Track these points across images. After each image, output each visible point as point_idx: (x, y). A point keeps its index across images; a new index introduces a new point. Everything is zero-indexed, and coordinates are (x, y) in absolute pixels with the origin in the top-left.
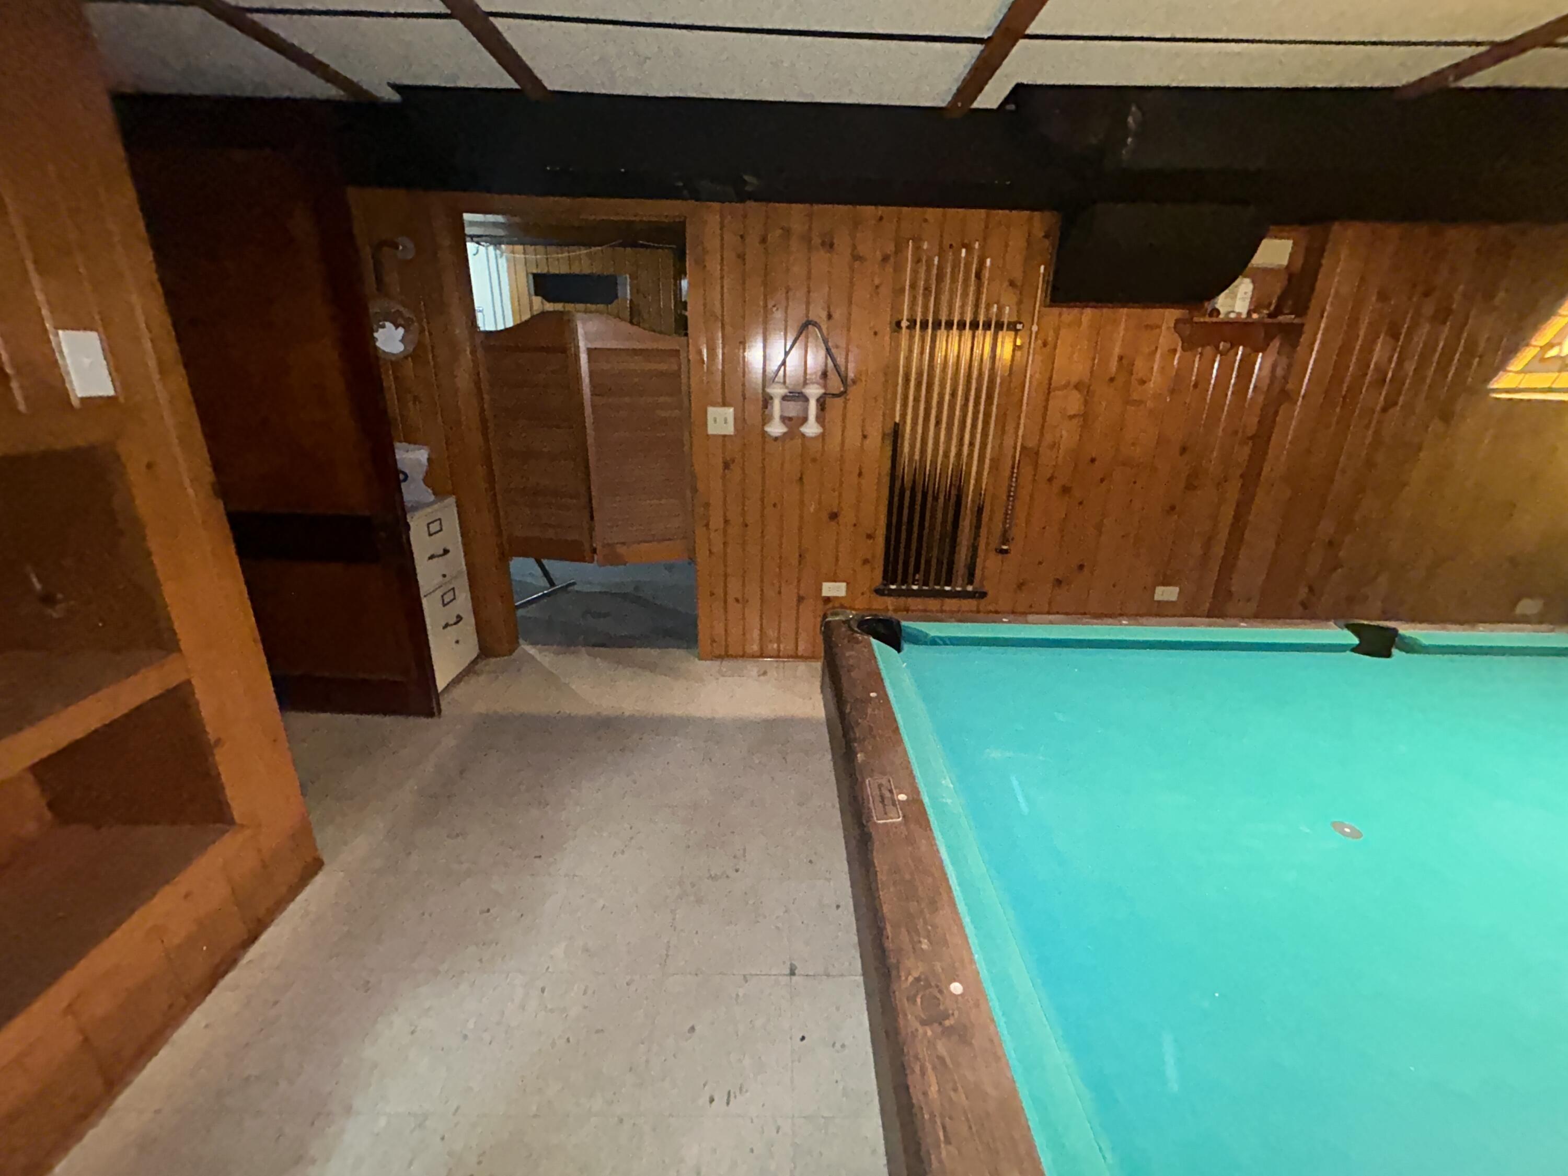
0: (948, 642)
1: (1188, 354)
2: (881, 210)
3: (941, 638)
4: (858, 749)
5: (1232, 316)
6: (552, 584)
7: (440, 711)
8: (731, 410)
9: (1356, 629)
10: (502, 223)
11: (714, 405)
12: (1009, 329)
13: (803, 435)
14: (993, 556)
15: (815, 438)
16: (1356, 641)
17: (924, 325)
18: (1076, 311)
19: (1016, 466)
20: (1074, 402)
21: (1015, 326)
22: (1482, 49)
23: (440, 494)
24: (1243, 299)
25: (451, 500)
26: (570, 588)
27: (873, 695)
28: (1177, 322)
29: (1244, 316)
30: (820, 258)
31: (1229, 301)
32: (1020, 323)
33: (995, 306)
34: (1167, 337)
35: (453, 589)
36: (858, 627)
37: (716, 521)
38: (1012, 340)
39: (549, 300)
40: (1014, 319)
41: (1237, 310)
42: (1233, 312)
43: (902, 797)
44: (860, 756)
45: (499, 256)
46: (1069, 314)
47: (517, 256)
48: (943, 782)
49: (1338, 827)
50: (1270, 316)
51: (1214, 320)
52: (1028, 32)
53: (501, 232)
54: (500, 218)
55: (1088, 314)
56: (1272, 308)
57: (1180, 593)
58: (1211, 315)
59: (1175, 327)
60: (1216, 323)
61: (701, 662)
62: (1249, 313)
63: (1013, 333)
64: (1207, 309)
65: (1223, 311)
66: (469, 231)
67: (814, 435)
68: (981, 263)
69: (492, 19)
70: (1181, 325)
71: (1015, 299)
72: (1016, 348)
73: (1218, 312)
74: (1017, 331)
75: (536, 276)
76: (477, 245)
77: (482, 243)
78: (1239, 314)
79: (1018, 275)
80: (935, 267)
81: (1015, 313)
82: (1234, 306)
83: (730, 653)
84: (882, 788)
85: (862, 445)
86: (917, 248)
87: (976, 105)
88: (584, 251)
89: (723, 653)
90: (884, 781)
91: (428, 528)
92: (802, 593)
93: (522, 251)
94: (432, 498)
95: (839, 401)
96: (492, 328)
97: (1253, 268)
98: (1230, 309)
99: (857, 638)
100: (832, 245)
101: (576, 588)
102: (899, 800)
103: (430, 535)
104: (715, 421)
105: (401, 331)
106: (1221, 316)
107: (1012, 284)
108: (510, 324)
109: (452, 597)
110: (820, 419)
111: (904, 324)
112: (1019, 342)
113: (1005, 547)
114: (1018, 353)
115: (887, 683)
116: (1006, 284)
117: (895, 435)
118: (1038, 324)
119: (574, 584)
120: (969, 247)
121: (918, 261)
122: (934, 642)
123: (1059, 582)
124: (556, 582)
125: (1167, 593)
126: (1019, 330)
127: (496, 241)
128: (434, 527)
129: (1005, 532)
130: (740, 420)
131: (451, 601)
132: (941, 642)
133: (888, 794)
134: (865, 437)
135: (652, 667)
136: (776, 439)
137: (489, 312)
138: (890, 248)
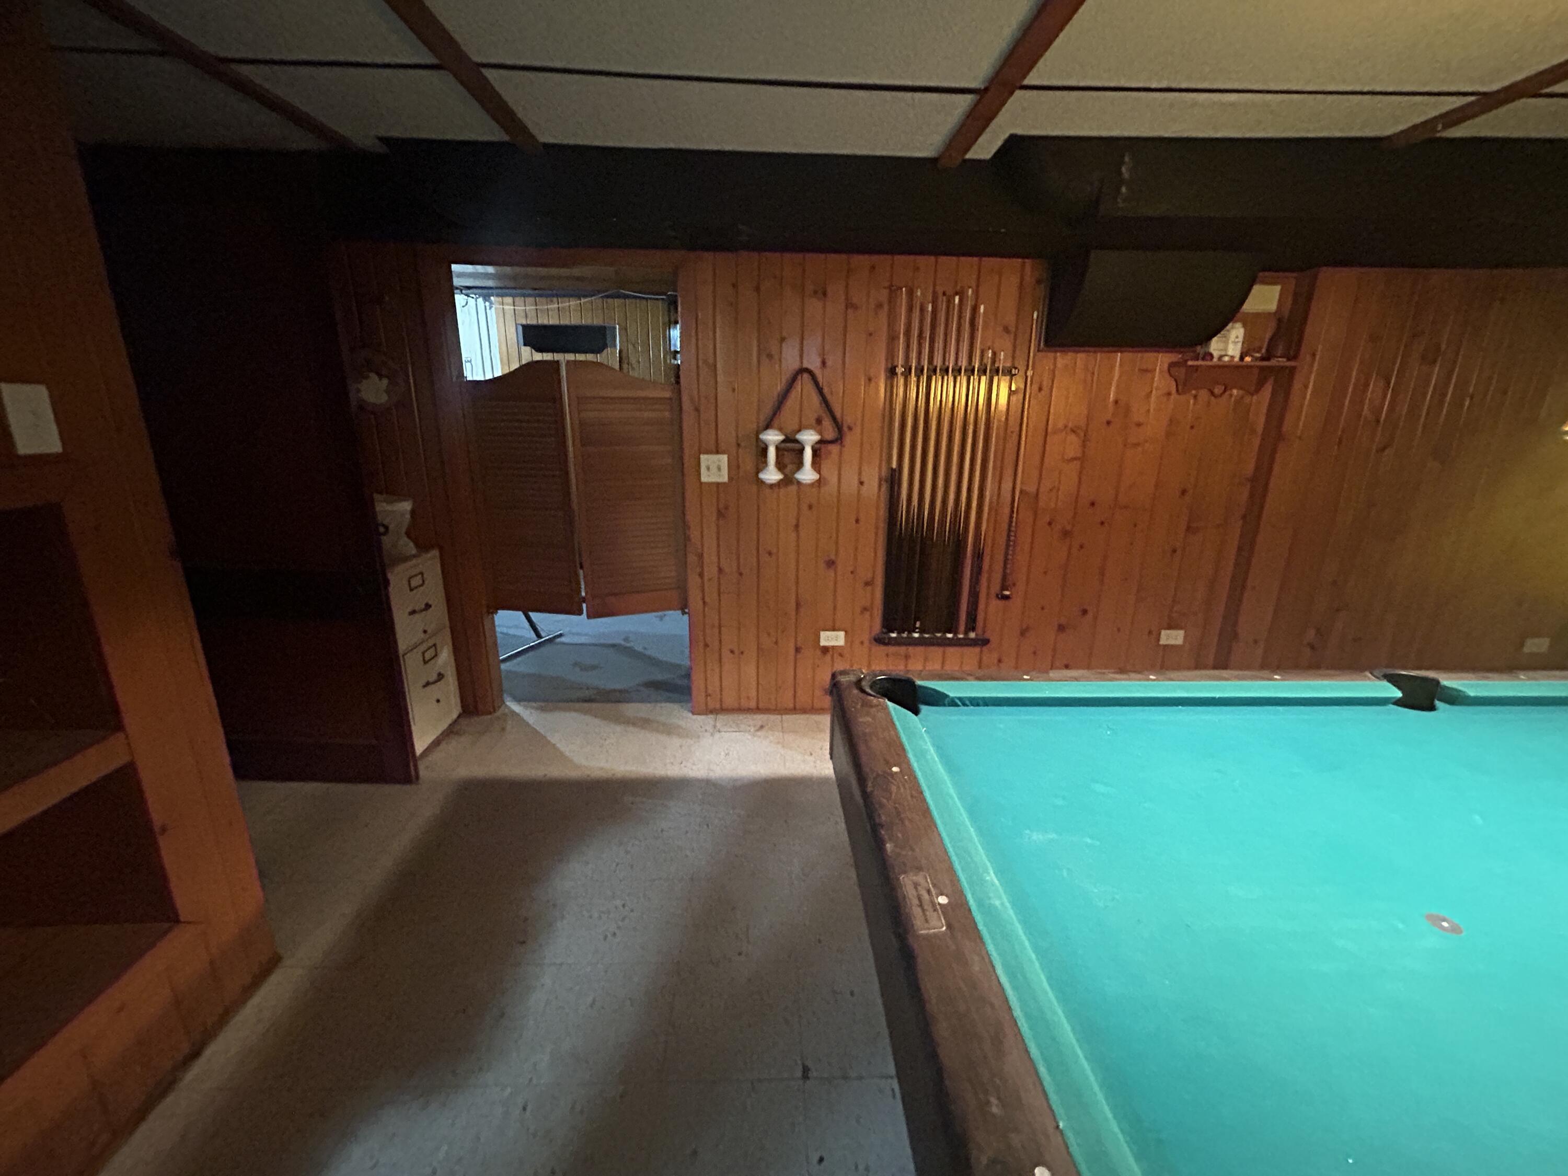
0: (968, 702)
1: (1183, 398)
2: (875, 258)
3: (960, 699)
4: (886, 837)
5: (1226, 359)
6: (539, 636)
7: (417, 777)
8: (724, 458)
9: (1394, 680)
10: (491, 274)
11: (708, 452)
12: (1004, 374)
13: (799, 483)
14: (995, 604)
15: (812, 485)
16: (1399, 694)
17: (920, 371)
18: (1071, 355)
19: (1015, 510)
20: (1072, 446)
21: (1011, 371)
22: (1473, 98)
23: (423, 547)
24: (1235, 343)
25: (435, 553)
26: (558, 640)
27: (895, 769)
28: (1172, 365)
29: (1237, 359)
30: (814, 306)
31: (1221, 346)
32: (1016, 368)
33: (990, 351)
34: (1161, 381)
35: (435, 645)
36: (871, 688)
37: (711, 571)
38: (1008, 384)
39: (539, 350)
40: (1008, 365)
41: (1230, 353)
42: (1226, 355)
43: (943, 900)
44: (889, 846)
45: (488, 308)
46: (1063, 360)
47: (506, 307)
48: (988, 878)
49: (1435, 920)
50: (1262, 359)
51: (1209, 363)
52: (1026, 82)
53: (490, 283)
54: (490, 269)
55: (1081, 358)
56: (1264, 351)
57: (1185, 637)
58: (1203, 359)
59: (1169, 370)
60: (1211, 366)
61: (695, 717)
62: (1242, 358)
63: (1008, 378)
64: (1199, 354)
65: (1216, 354)
66: (457, 282)
67: (809, 482)
68: (975, 309)
69: (484, 71)
70: (1173, 370)
71: (1009, 345)
72: (1011, 393)
73: (1211, 356)
74: (1012, 376)
75: (526, 328)
76: (466, 297)
77: (471, 295)
78: (1232, 357)
79: (1011, 319)
80: (929, 314)
81: (1010, 360)
82: (1226, 350)
83: (724, 706)
84: (919, 888)
85: (859, 491)
86: (911, 293)
87: (969, 156)
88: (573, 303)
89: (718, 706)
90: (921, 880)
91: (409, 581)
92: (799, 644)
93: (512, 303)
94: (414, 551)
95: (834, 448)
96: (480, 377)
97: (1244, 313)
98: (1223, 353)
99: (871, 701)
100: (825, 294)
101: (563, 639)
102: (939, 904)
103: (411, 590)
104: (708, 469)
105: (385, 382)
106: (1215, 360)
107: (1006, 330)
108: (498, 373)
109: (433, 654)
110: (816, 464)
111: (900, 370)
112: (1013, 388)
113: (1007, 593)
114: (1014, 398)
115: (911, 755)
116: (1000, 329)
117: (893, 480)
118: (1033, 369)
119: (561, 635)
120: (962, 294)
121: (910, 309)
122: (953, 703)
123: (1061, 628)
124: (543, 634)
125: (1173, 637)
126: (1015, 375)
127: (485, 293)
128: (416, 582)
129: (1004, 577)
130: (734, 467)
131: (433, 658)
132: (959, 703)
133: (926, 896)
134: (862, 483)
135: (644, 723)
136: (772, 486)
137: (477, 362)
138: (884, 295)
